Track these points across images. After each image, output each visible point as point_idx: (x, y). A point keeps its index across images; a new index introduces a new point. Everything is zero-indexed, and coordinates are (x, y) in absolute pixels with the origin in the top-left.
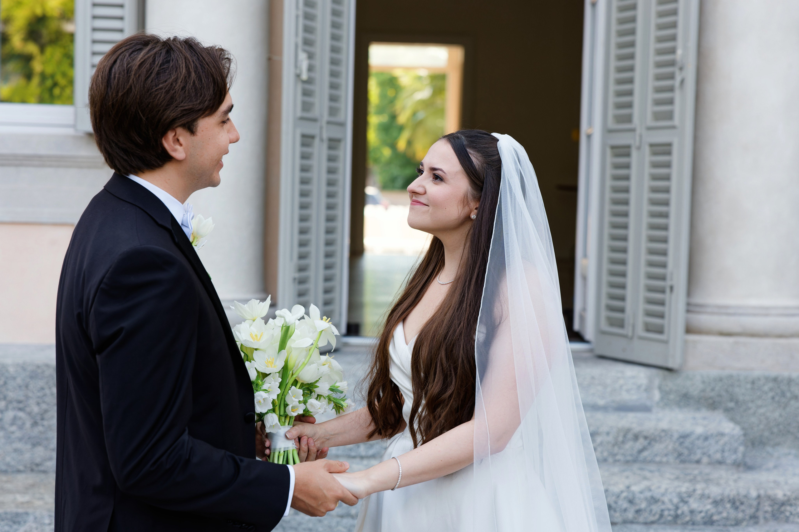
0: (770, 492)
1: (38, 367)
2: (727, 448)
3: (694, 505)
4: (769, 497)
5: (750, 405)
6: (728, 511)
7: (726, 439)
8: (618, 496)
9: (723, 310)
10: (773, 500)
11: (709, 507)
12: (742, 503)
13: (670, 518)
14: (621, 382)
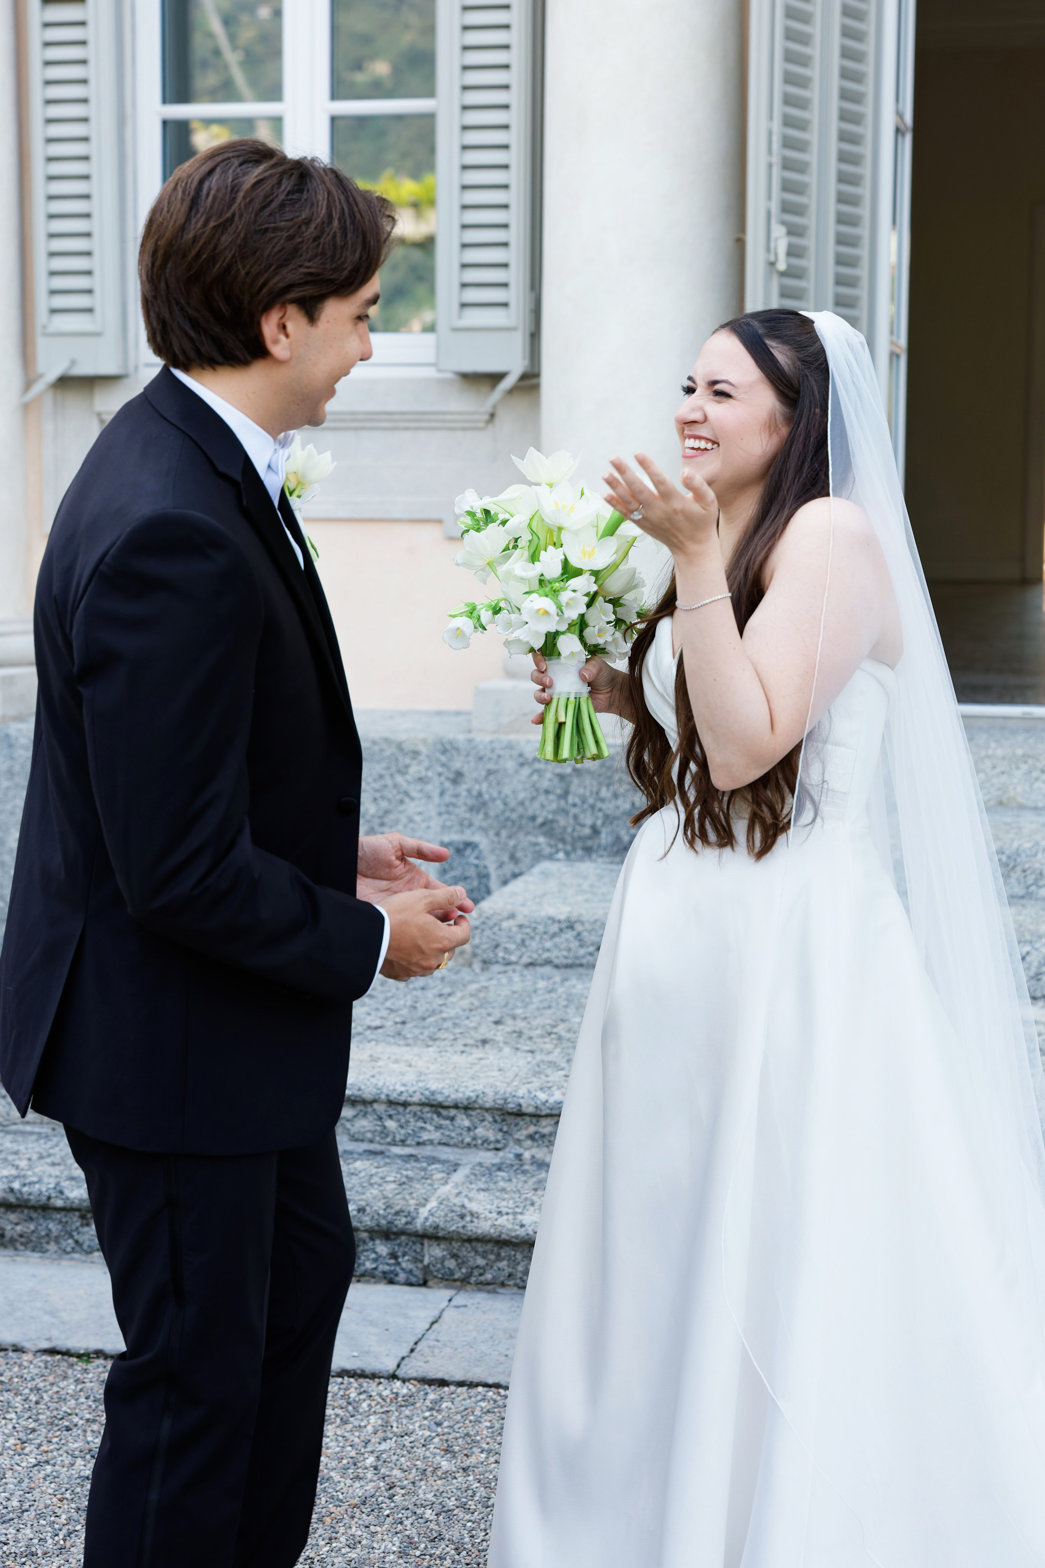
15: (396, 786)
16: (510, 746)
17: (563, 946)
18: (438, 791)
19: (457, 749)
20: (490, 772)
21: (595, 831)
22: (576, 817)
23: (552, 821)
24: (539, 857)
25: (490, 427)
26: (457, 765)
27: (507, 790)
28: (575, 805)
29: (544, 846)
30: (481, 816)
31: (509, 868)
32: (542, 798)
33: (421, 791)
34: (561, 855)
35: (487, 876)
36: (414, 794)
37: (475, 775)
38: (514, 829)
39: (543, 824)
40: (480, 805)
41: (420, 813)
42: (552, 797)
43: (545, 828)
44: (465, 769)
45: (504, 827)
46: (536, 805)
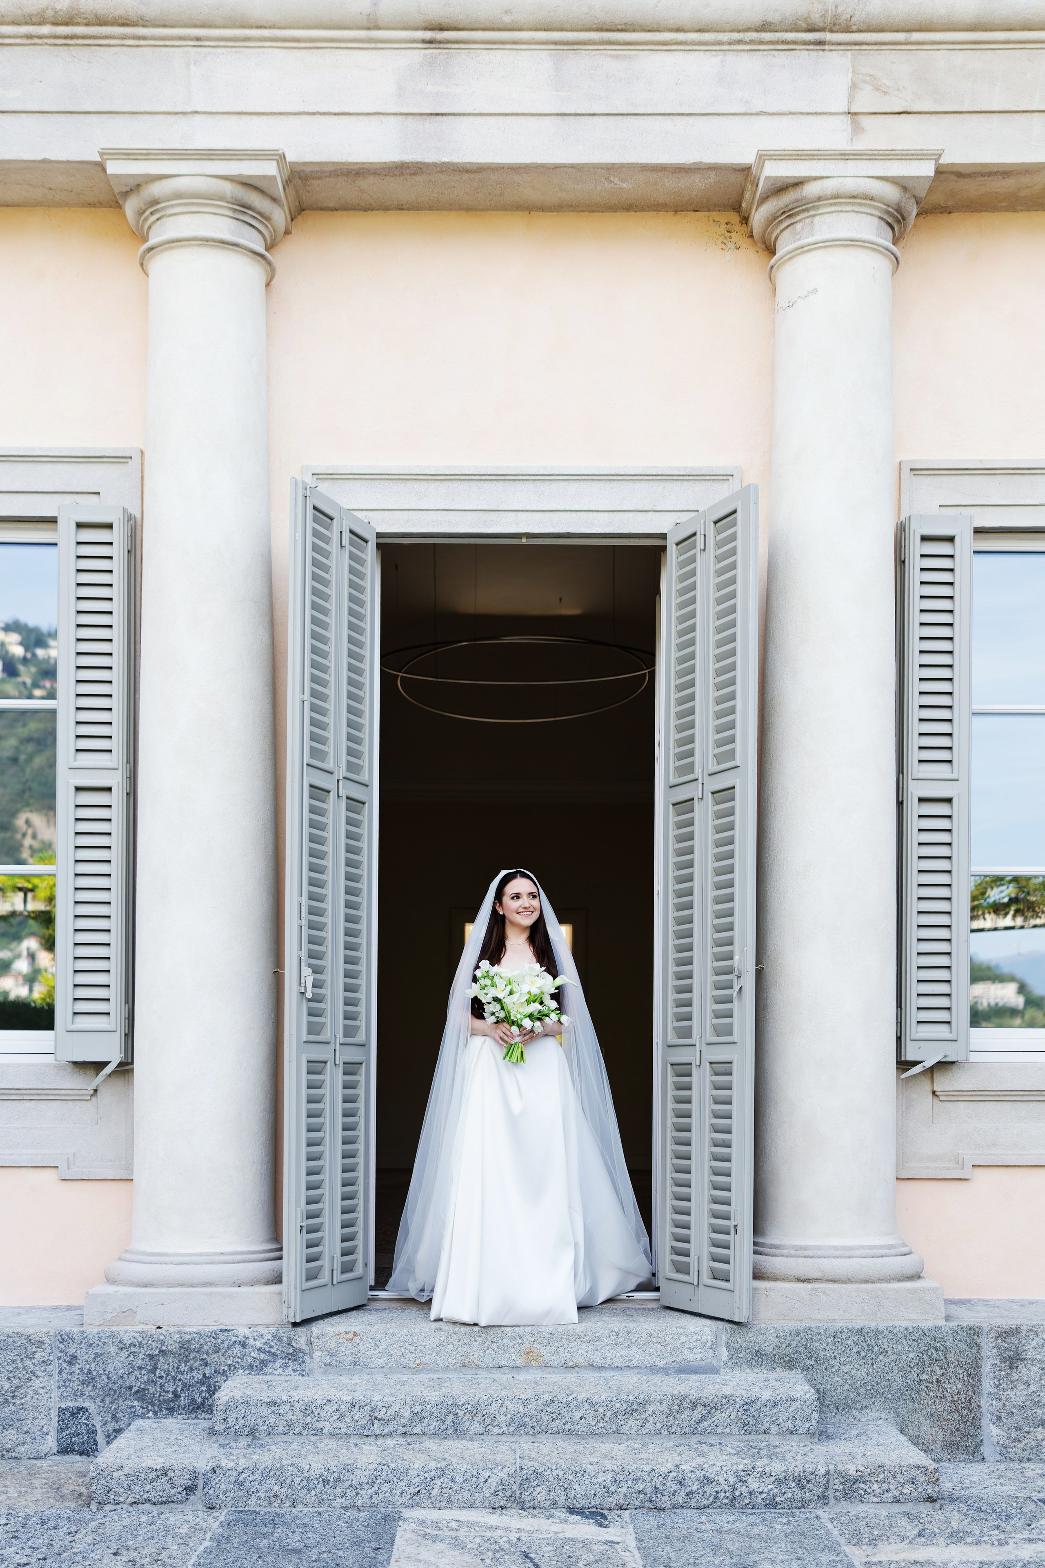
0: (841, 1468)
1: (9, 1336)
2: (798, 1416)
3: (754, 1485)
4: (839, 1473)
5: (832, 1362)
6: (793, 1492)
7: (798, 1404)
8: (666, 1477)
9: (802, 1252)
10: (845, 1478)
11: (769, 1486)
12: (808, 1482)
13: (726, 1501)
14: (683, 1339)
15: (24, 1367)
16: (112, 1336)
17: (159, 1488)
18: (58, 1370)
19: (73, 1339)
20: (97, 1355)
21: (176, 1396)
22: (162, 1386)
23: (144, 1389)
24: (134, 1416)
25: (94, 1099)
26: (72, 1351)
27: (110, 1368)
28: (161, 1377)
29: (138, 1408)
30: (90, 1388)
31: (112, 1425)
32: (137, 1373)
33: (45, 1371)
34: (151, 1414)
35: (95, 1432)
36: (39, 1373)
37: (86, 1357)
38: (115, 1397)
39: (137, 1392)
40: (89, 1379)
41: (43, 1388)
42: (143, 1372)
43: (139, 1395)
44: (78, 1354)
45: (108, 1395)
46: (132, 1378)
